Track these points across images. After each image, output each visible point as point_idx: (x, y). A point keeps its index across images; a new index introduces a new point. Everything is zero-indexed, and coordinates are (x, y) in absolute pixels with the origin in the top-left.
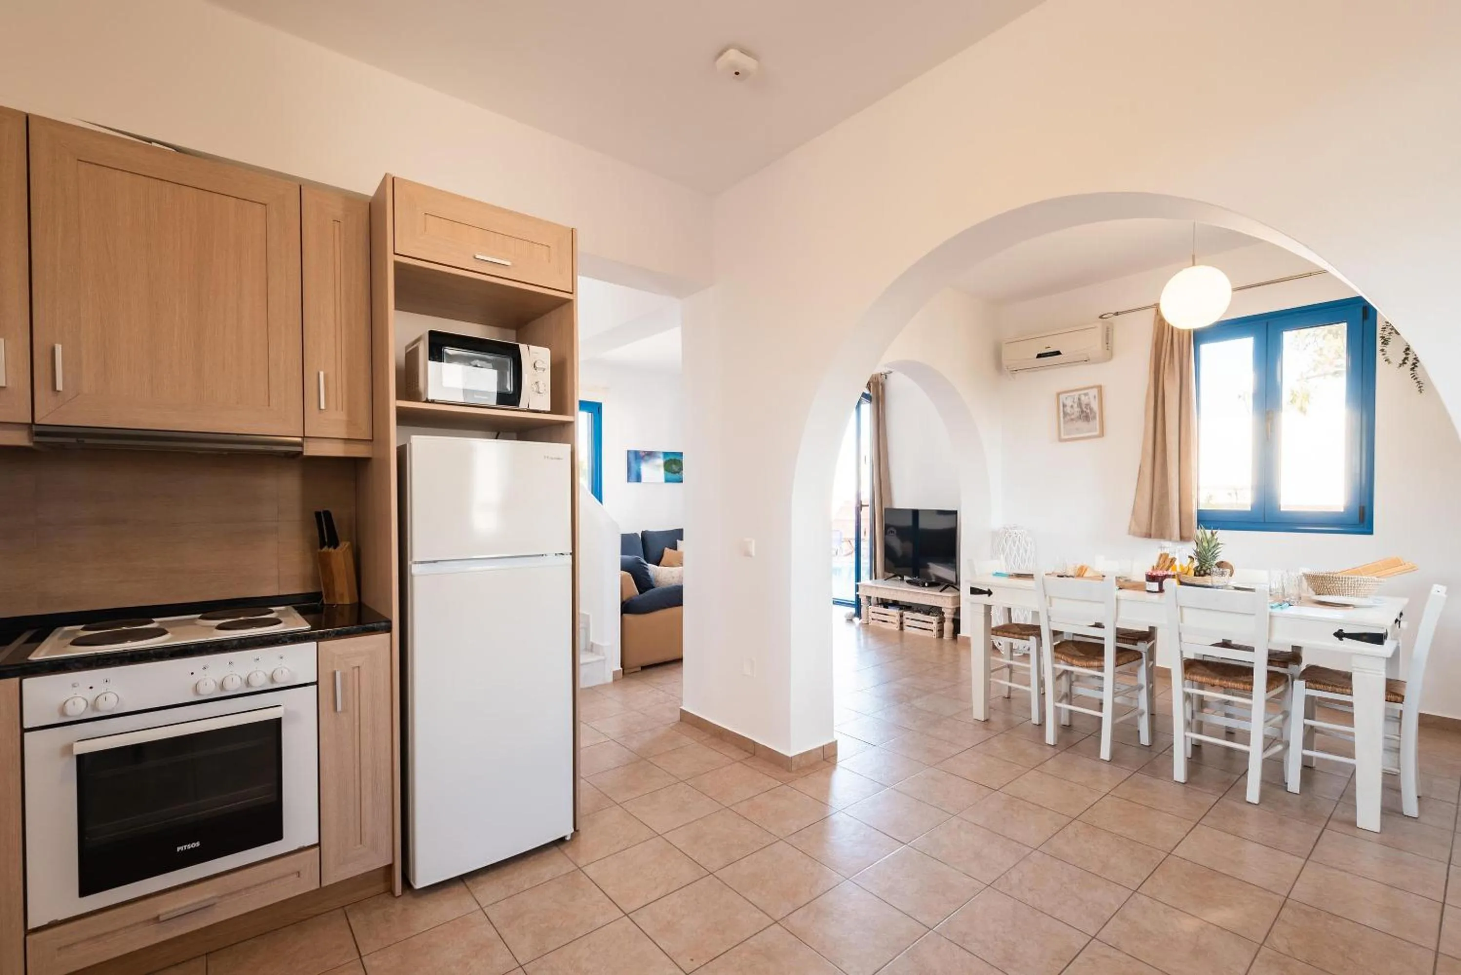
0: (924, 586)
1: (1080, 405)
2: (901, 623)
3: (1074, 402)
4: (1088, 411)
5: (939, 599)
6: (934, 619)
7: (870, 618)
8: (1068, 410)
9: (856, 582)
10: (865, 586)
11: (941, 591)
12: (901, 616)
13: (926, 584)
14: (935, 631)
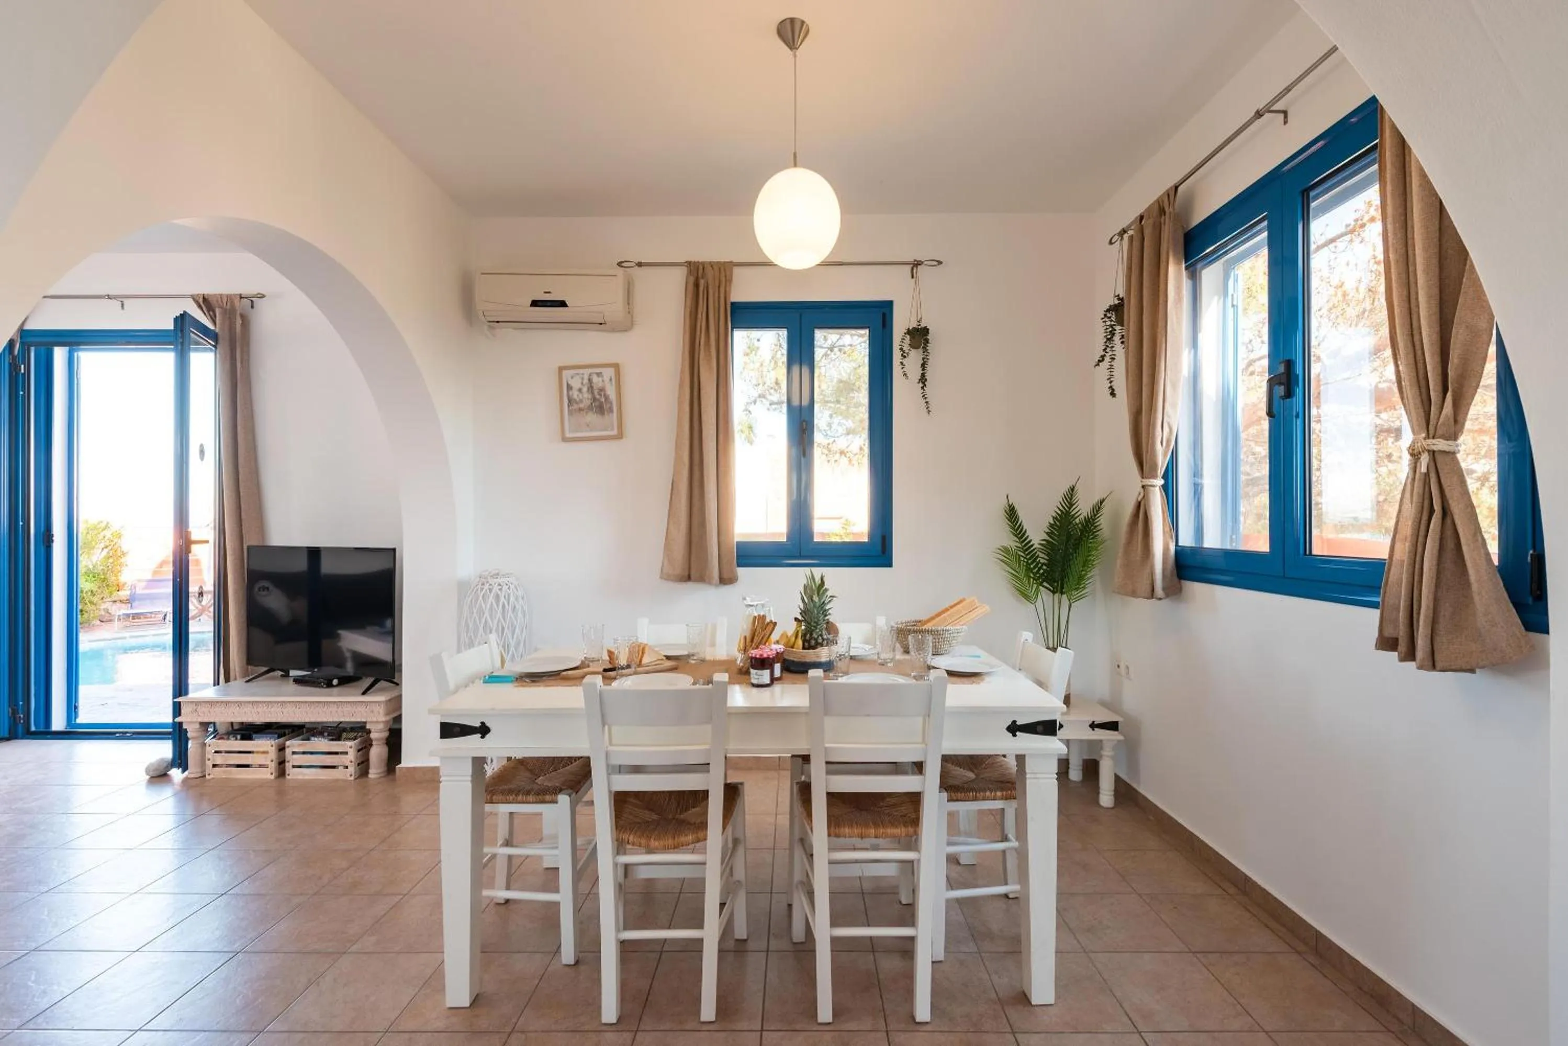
0: (329, 685)
1: (591, 388)
2: (282, 763)
3: (582, 383)
4: (603, 400)
5: (362, 709)
6: (349, 746)
7: (209, 764)
8: (575, 394)
9: (175, 697)
10: (198, 703)
11: (364, 693)
12: (282, 749)
13: (335, 682)
14: (352, 769)
